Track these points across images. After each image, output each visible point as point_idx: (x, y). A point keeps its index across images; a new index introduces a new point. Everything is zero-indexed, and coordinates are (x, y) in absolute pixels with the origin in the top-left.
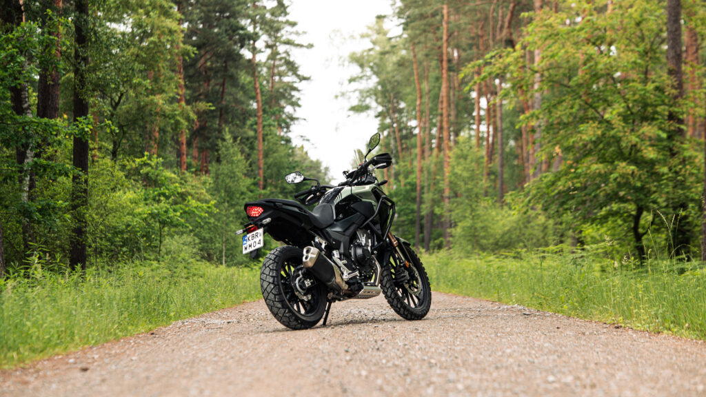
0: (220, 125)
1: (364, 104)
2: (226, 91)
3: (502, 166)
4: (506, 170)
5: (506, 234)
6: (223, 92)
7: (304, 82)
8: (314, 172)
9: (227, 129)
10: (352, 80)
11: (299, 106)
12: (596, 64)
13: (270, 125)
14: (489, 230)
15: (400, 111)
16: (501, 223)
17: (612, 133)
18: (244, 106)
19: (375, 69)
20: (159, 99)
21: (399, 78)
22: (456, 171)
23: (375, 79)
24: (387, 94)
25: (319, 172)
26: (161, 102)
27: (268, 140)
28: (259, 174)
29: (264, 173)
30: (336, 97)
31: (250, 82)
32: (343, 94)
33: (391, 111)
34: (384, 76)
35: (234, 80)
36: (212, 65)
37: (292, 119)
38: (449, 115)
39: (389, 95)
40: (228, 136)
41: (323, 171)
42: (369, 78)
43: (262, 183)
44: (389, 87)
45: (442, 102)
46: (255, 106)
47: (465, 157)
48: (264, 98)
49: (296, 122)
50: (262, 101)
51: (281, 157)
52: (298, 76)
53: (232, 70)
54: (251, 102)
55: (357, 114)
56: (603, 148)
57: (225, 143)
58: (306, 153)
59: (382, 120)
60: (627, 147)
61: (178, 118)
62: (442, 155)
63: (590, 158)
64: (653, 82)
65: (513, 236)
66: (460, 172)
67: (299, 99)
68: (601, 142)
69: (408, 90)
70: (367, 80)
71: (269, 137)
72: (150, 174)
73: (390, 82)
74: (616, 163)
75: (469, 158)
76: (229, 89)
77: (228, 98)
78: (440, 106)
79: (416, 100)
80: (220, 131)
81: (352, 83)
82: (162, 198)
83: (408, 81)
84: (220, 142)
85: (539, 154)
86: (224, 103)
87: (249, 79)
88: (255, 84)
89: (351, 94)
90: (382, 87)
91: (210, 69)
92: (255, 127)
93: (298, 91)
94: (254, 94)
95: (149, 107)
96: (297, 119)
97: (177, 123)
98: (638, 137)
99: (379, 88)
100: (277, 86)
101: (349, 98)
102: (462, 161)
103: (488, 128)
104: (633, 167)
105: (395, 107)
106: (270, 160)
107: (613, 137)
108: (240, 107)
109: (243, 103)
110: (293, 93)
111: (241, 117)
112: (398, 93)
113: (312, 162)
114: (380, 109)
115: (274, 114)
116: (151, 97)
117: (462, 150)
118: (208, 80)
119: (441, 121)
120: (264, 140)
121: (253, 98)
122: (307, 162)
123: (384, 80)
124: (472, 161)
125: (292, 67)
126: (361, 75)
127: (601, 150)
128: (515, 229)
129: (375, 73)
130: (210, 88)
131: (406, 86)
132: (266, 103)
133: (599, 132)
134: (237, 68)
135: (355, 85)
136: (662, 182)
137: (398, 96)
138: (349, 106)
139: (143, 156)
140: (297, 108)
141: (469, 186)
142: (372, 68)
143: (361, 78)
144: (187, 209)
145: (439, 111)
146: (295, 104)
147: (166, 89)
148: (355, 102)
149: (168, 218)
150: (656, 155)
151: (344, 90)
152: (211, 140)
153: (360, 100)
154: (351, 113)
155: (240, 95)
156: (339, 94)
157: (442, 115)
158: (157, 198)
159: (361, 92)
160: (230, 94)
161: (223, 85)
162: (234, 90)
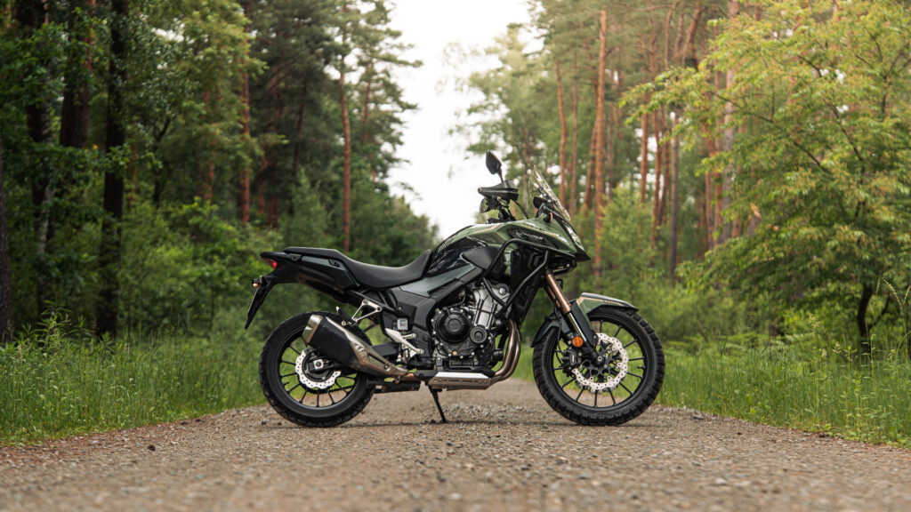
0: (294, 165)
1: (488, 142)
2: (304, 120)
3: (676, 229)
4: (681, 235)
5: (679, 320)
6: (300, 122)
7: (408, 111)
8: (418, 231)
9: (303, 170)
10: (472, 110)
11: (401, 143)
12: (812, 91)
13: (360, 168)
14: (655, 315)
15: (538, 153)
16: (671, 306)
17: (832, 184)
18: (328, 142)
19: (505, 96)
20: (215, 129)
21: (536, 108)
22: (612, 233)
23: (504, 110)
24: (520, 130)
25: (426, 231)
26: (218, 131)
27: (358, 187)
28: (344, 231)
29: (351, 229)
30: (451, 132)
31: (336, 110)
32: (460, 129)
33: (524, 153)
34: (515, 106)
35: (314, 106)
36: (287, 85)
37: (391, 160)
38: (604, 160)
39: (522, 131)
40: (304, 180)
41: (430, 230)
42: (496, 108)
43: (347, 242)
44: (523, 120)
45: (595, 141)
46: (341, 141)
47: (625, 216)
48: (354, 132)
49: (396, 164)
50: (352, 135)
51: (374, 210)
52: (400, 104)
53: (313, 94)
54: (337, 136)
55: (477, 156)
56: (819, 206)
57: (299, 189)
58: (408, 206)
59: (512, 165)
60: (851, 205)
61: (240, 153)
62: (592, 213)
63: (798, 219)
64: (893, 116)
65: (688, 324)
66: (616, 236)
67: (401, 134)
68: (816, 197)
69: (549, 124)
70: (493, 111)
71: (359, 183)
72: (201, 226)
73: (524, 113)
74: (836, 226)
75: (631, 216)
76: (309, 118)
77: (306, 130)
78: (592, 147)
79: (559, 138)
80: (294, 174)
81: (473, 114)
82: (216, 257)
83: (549, 114)
84: (293, 188)
85: (727, 213)
86: (301, 136)
87: (334, 106)
88: (343, 112)
89: (471, 128)
90: (513, 120)
91: (284, 91)
92: (341, 169)
93: (400, 123)
94: (340, 125)
95: (203, 138)
96: (397, 160)
97: (239, 159)
98: (869, 191)
99: (510, 121)
100: (371, 116)
101: (468, 134)
102: (619, 220)
103: (658, 178)
104: (858, 233)
105: (531, 148)
106: (359, 214)
107: (833, 190)
108: (321, 142)
109: (325, 137)
110: (393, 126)
111: (323, 156)
112: (536, 128)
113: (415, 218)
114: (510, 149)
115: (366, 153)
116: (207, 126)
117: (620, 206)
118: (281, 105)
119: (593, 168)
120: (352, 187)
121: (340, 131)
122: (409, 217)
123: (517, 111)
124: (633, 221)
125: (393, 92)
126: (485, 103)
127: (814, 209)
128: (691, 315)
129: (504, 101)
130: (283, 116)
131: (546, 119)
132: (356, 138)
133: (813, 184)
134: (319, 90)
135: (476, 117)
136: (900, 254)
137: (535, 134)
138: (466, 144)
139: (193, 202)
140: (398, 146)
141: (629, 255)
142: (500, 94)
143: (485, 107)
144: (248, 273)
145: (591, 154)
146: (395, 141)
147: (226, 115)
148: (476, 140)
149: (223, 283)
150: (893, 218)
151: (461, 122)
152: (282, 185)
153: (482, 138)
154: (470, 154)
155: (322, 127)
156: (454, 128)
157: (594, 159)
158: (209, 257)
159: (485, 126)
160: (309, 125)
161: (300, 112)
162: (314, 120)
